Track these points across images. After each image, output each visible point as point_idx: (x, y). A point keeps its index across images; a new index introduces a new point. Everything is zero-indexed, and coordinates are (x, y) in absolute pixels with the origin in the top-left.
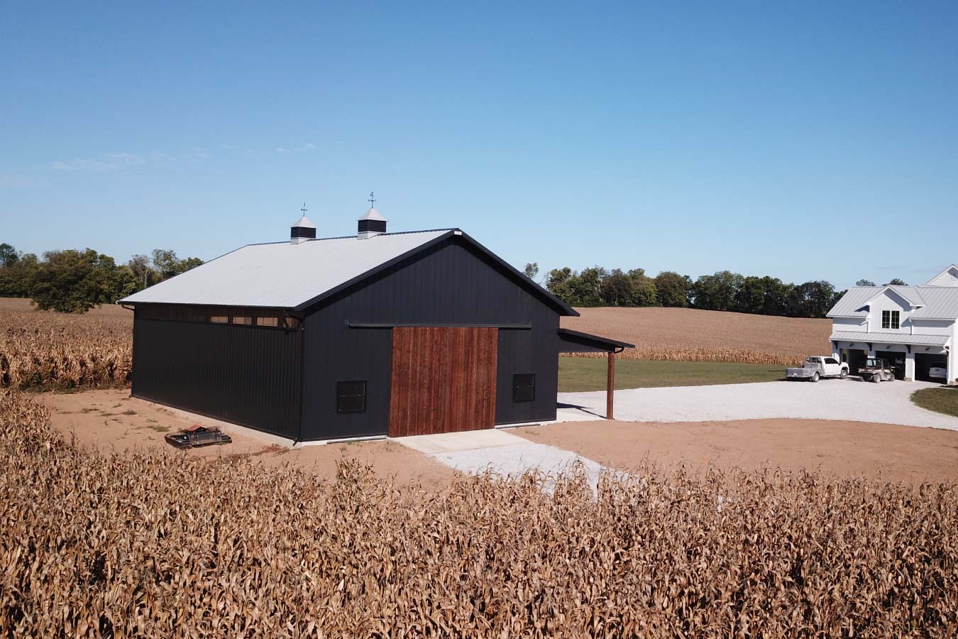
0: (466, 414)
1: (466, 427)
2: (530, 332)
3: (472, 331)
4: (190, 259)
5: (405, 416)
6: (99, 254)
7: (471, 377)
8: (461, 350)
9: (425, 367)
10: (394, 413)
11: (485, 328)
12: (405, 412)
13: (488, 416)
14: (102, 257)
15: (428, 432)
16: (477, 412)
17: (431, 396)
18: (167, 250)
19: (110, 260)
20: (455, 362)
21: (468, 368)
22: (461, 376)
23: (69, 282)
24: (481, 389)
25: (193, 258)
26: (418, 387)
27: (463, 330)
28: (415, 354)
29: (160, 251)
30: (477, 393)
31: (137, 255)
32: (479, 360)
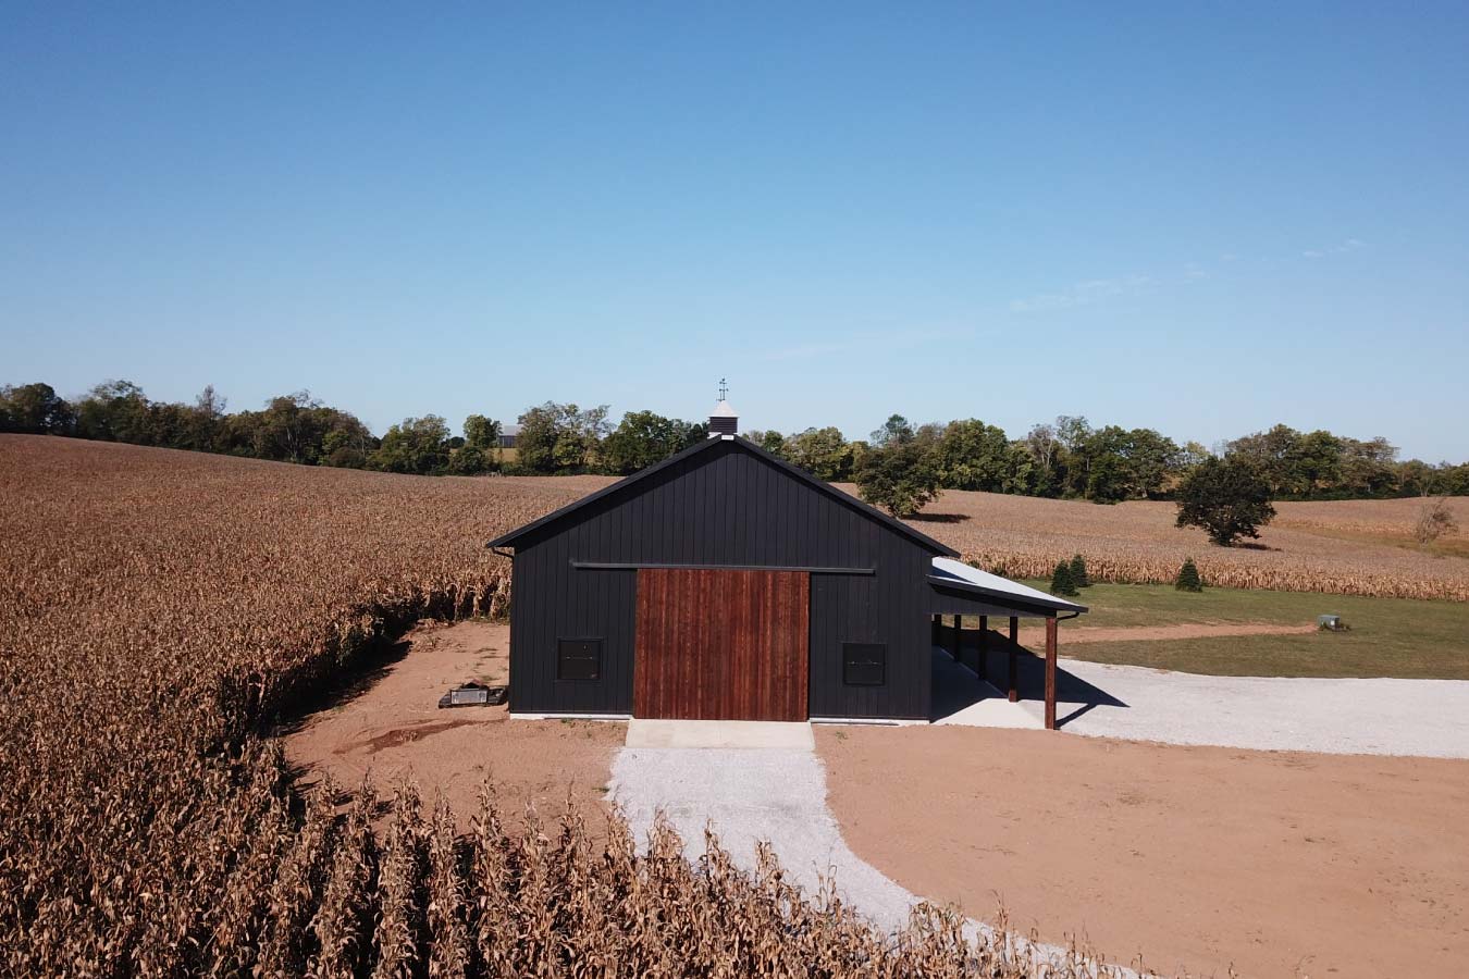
0: (754, 695)
1: (756, 714)
2: (874, 581)
3: (763, 574)
4: (1107, 428)
5: (655, 692)
6: (986, 425)
7: (764, 642)
8: (745, 602)
9: (686, 624)
10: (640, 686)
11: (786, 571)
12: (655, 684)
13: (794, 700)
14: (991, 429)
15: (692, 715)
16: (774, 695)
17: (697, 665)
18: (1076, 416)
19: (1000, 433)
20: (734, 620)
21: (756, 628)
22: (744, 640)
23: (896, 467)
24: (781, 661)
25: (1112, 427)
26: (675, 650)
27: (747, 573)
28: (670, 605)
29: (1066, 418)
30: (774, 667)
31: (1038, 425)
32: (775, 620)
